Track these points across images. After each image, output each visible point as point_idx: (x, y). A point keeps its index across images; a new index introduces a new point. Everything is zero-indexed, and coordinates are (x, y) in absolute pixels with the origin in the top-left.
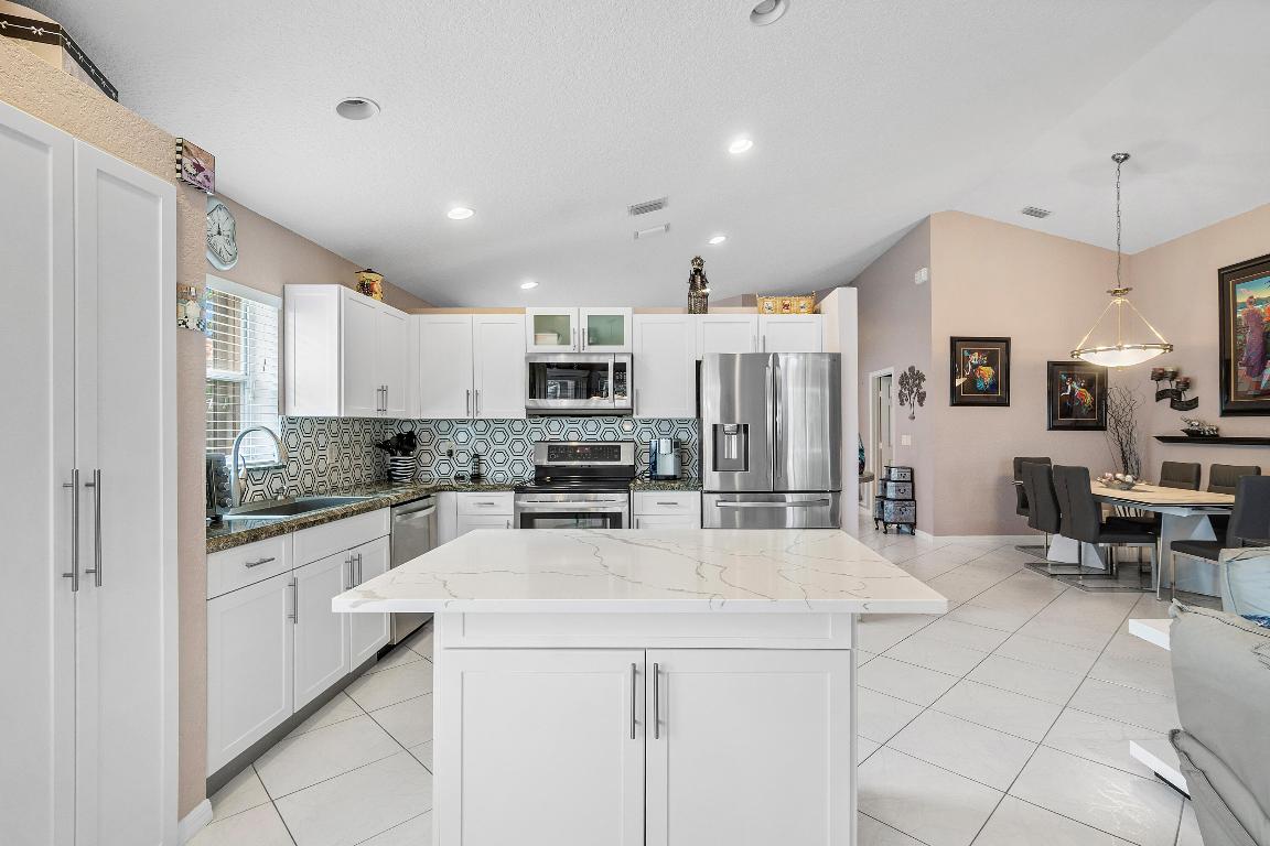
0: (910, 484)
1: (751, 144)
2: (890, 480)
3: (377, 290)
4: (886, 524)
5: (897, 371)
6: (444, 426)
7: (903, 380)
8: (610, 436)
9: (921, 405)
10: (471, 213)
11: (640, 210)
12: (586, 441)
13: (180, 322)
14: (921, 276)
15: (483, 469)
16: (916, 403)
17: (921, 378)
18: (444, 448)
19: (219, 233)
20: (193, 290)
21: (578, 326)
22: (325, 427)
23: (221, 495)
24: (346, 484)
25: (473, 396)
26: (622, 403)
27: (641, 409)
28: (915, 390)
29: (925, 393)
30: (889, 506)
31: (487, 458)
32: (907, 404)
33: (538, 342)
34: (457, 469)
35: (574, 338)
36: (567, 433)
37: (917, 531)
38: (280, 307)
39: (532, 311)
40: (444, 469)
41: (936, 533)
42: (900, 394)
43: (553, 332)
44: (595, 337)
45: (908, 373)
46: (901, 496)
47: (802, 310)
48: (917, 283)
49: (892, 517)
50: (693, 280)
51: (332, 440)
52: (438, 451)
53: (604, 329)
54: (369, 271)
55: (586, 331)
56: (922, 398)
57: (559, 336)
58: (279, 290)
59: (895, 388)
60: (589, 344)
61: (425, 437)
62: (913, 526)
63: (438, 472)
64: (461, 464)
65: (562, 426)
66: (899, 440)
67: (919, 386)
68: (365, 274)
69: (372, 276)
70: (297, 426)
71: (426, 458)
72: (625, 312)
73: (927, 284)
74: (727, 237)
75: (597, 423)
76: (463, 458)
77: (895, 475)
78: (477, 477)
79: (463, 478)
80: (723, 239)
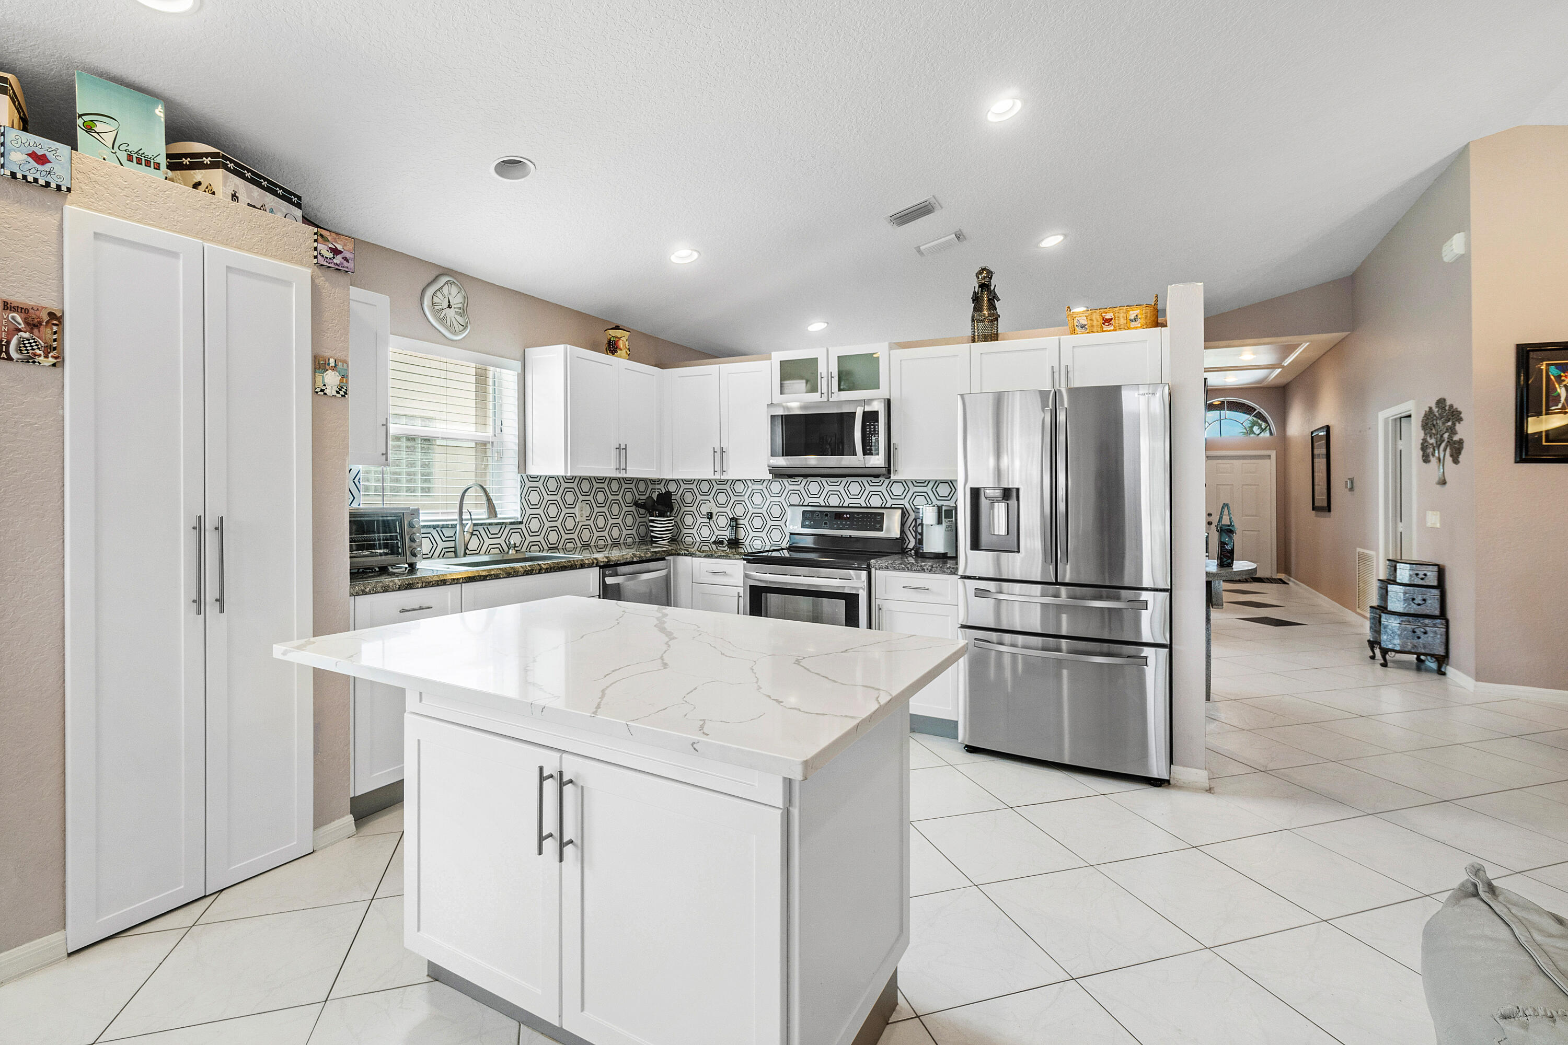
0: (1436, 592)
1: (1019, 105)
2: (1394, 582)
3: (621, 346)
4: (1385, 652)
5: (1416, 408)
6: (705, 487)
7: (1428, 422)
8: (876, 502)
9: (1456, 461)
10: (695, 255)
11: (904, 218)
12: (848, 507)
13: (318, 390)
14: (1455, 246)
15: (741, 534)
16: (1449, 459)
17: (1455, 416)
18: (705, 509)
19: (449, 306)
20: (332, 361)
21: (828, 368)
22: (574, 485)
23: (414, 545)
24: (601, 543)
25: (720, 454)
26: (877, 460)
27: (899, 468)
28: (1446, 436)
29: (1461, 442)
30: (1392, 623)
31: (745, 522)
32: (1434, 460)
33: (786, 391)
34: (717, 533)
35: (823, 385)
36: (828, 496)
37: (1450, 670)
38: (520, 370)
39: (779, 356)
40: (705, 532)
41: (1479, 677)
42: (1424, 447)
43: (801, 378)
44: (846, 380)
45: (1435, 410)
46: (1414, 609)
47: (1133, 324)
48: (1446, 259)
49: (1397, 641)
50: (976, 299)
51: (581, 498)
52: (699, 512)
53: (860, 371)
54: (617, 328)
55: (835, 374)
56: (1456, 450)
57: (807, 383)
58: (519, 354)
59: (1415, 433)
60: (840, 390)
61: (688, 498)
62: (1443, 660)
63: (700, 535)
64: (721, 529)
65: (822, 487)
66: (1422, 519)
67: (1452, 431)
68: (611, 332)
69: (618, 333)
70: (540, 484)
71: (689, 520)
72: (880, 349)
73: (1463, 261)
74: (1065, 236)
75: (862, 485)
76: (723, 521)
77: (1404, 574)
78: (735, 543)
79: (722, 542)
80: (1059, 238)
